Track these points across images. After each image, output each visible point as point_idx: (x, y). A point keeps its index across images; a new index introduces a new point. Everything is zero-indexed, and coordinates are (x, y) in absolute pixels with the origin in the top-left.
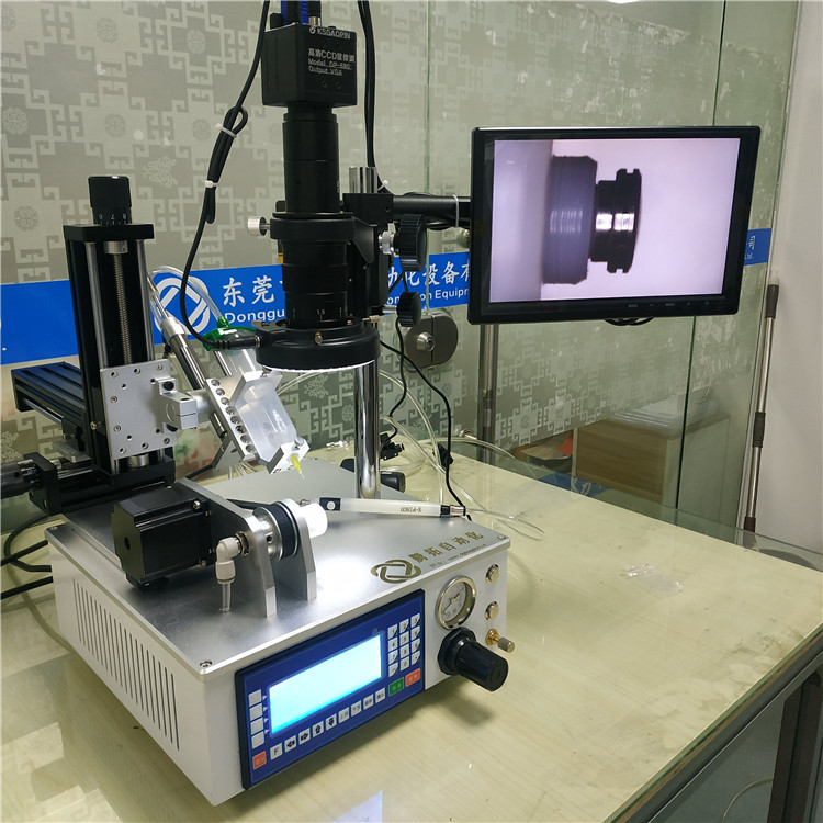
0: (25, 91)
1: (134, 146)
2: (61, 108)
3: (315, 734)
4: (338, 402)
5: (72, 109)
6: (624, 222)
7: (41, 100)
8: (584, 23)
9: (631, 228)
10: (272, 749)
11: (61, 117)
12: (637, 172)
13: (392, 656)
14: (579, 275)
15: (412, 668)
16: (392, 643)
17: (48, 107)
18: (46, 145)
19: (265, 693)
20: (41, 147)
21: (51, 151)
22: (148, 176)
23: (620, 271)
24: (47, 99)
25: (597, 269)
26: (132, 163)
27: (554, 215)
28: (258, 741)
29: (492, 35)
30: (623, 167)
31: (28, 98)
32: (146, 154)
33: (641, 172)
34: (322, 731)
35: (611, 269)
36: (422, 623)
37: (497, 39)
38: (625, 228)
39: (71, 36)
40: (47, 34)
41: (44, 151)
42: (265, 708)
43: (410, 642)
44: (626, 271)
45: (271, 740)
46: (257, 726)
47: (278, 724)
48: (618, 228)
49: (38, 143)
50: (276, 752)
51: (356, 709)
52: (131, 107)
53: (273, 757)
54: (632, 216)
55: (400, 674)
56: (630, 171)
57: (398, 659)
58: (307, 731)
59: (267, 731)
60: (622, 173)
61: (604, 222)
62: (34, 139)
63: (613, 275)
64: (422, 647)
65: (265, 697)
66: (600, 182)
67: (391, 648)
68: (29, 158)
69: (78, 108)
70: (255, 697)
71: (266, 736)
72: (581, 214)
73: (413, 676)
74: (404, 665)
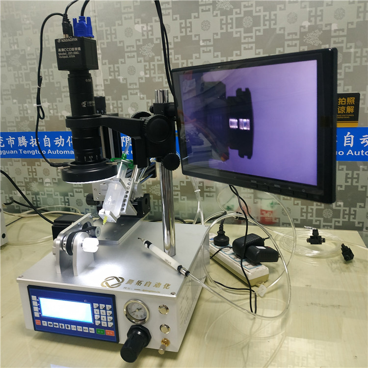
3: (60, 327)
6: (244, 124)
12: (247, 90)
13: (97, 317)
16: (96, 311)
19: (38, 298)
23: (246, 157)
25: (234, 154)
28: (37, 315)
34: (63, 328)
35: (241, 156)
38: (245, 128)
42: (39, 304)
43: (106, 316)
44: (249, 157)
45: (42, 318)
46: (36, 309)
47: (44, 313)
48: (241, 128)
51: (80, 329)
53: (43, 324)
55: (102, 327)
56: (244, 90)
57: (100, 319)
58: (57, 324)
63: (242, 159)
66: (228, 98)
70: (34, 298)
71: (40, 315)
73: (110, 332)
74: (104, 324)
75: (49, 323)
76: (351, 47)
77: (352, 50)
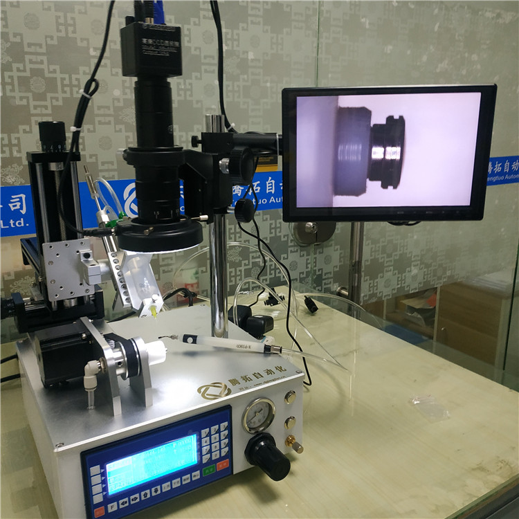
0: (44, 66)
1: (114, 99)
2: (67, 76)
3: (143, 498)
4: (249, 265)
5: (74, 77)
6: (393, 153)
7: (54, 71)
8: (436, 11)
9: (398, 157)
10: (109, 506)
11: (66, 82)
12: (401, 118)
13: (205, 450)
14: (360, 190)
15: (221, 459)
16: (205, 441)
17: (58, 76)
18: (57, 99)
19: (103, 467)
20: (54, 101)
21: (60, 103)
22: (123, 118)
23: (390, 188)
24: (58, 71)
25: (374, 186)
26: (112, 109)
27: (340, 148)
28: (98, 499)
29: (366, 21)
30: (391, 114)
31: (46, 71)
32: (121, 104)
33: (405, 118)
34: (149, 496)
35: (384, 186)
36: (230, 428)
37: (370, 24)
38: (393, 157)
39: (74, 32)
40: (60, 31)
41: (55, 103)
42: (103, 478)
43: (220, 441)
44: (395, 187)
45: (108, 500)
46: (97, 489)
47: (113, 489)
48: (388, 157)
49: (52, 98)
50: (112, 507)
51: (176, 483)
52: (112, 75)
53: (110, 511)
54: (398, 149)
55: (211, 462)
56: (396, 117)
57: (210, 452)
58: (137, 495)
59: (104, 493)
60: (390, 119)
61: (377, 153)
62: (49, 95)
63: (385, 190)
64: (230, 445)
65: (102, 471)
66: (375, 125)
67: (204, 444)
68: (46, 107)
69: (77, 76)
70: (95, 470)
71: (105, 497)
72: (361, 147)
73: (223, 464)
74: (215, 456)
75: (121, 502)
76: (267, 82)
77: (268, 85)
